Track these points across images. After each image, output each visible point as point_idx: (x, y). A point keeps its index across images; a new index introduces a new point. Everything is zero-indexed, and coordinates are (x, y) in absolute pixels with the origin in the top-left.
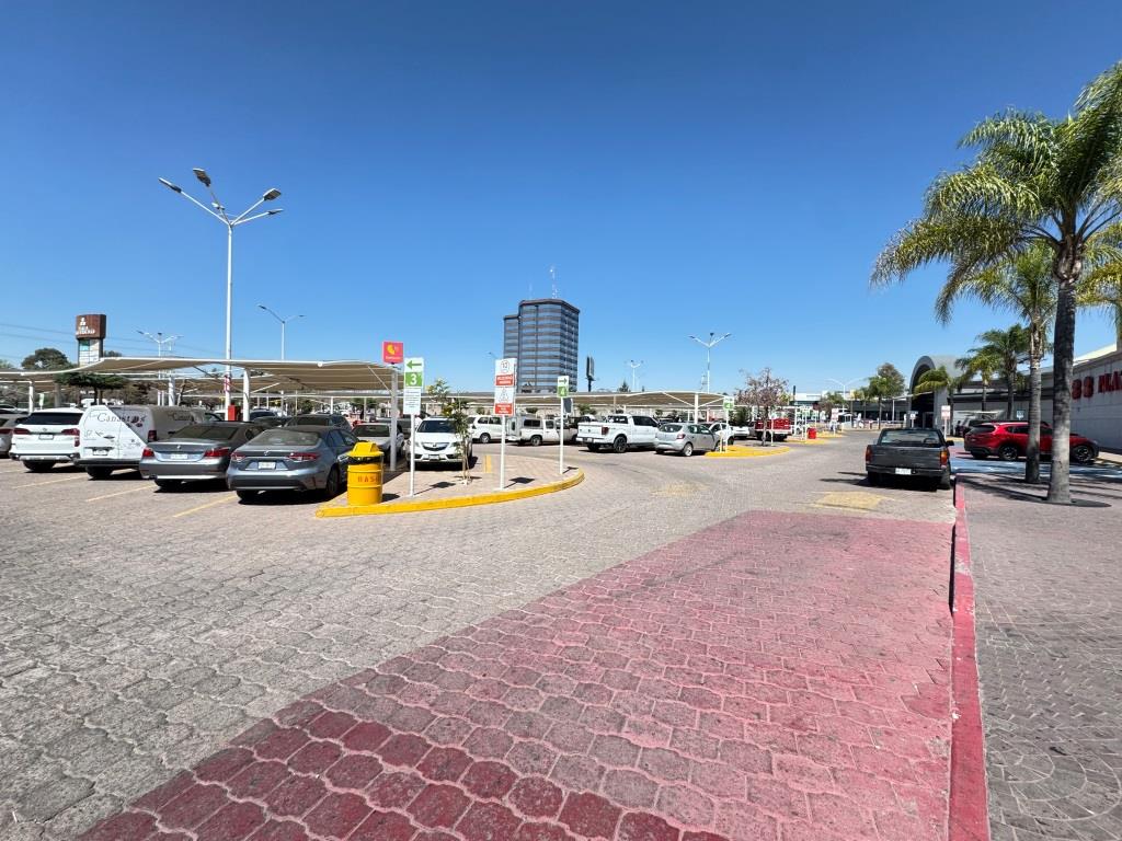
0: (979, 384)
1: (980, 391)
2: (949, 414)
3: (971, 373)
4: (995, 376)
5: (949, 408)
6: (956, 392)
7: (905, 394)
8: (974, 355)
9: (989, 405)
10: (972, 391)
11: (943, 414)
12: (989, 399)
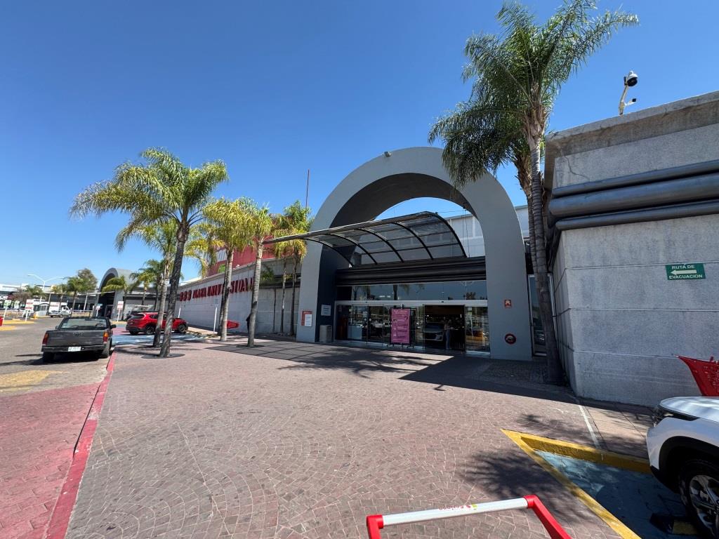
0: (142, 289)
1: (142, 293)
2: (122, 307)
3: (138, 283)
4: (151, 285)
5: (123, 302)
6: (128, 293)
7: (96, 292)
8: (141, 272)
9: (146, 302)
10: (138, 293)
11: (118, 307)
12: (146, 298)
